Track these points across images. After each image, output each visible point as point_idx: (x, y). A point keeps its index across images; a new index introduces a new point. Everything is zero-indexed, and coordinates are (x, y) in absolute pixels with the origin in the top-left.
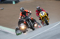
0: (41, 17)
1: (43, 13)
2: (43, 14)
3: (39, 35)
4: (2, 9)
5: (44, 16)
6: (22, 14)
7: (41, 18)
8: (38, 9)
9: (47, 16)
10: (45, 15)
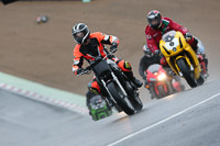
0: (166, 54)
1: (172, 38)
2: (172, 44)
3: (178, 120)
4: (44, 22)
5: (179, 50)
6: (81, 50)
7: (168, 59)
8: (154, 23)
9: (188, 48)
10: (181, 46)
